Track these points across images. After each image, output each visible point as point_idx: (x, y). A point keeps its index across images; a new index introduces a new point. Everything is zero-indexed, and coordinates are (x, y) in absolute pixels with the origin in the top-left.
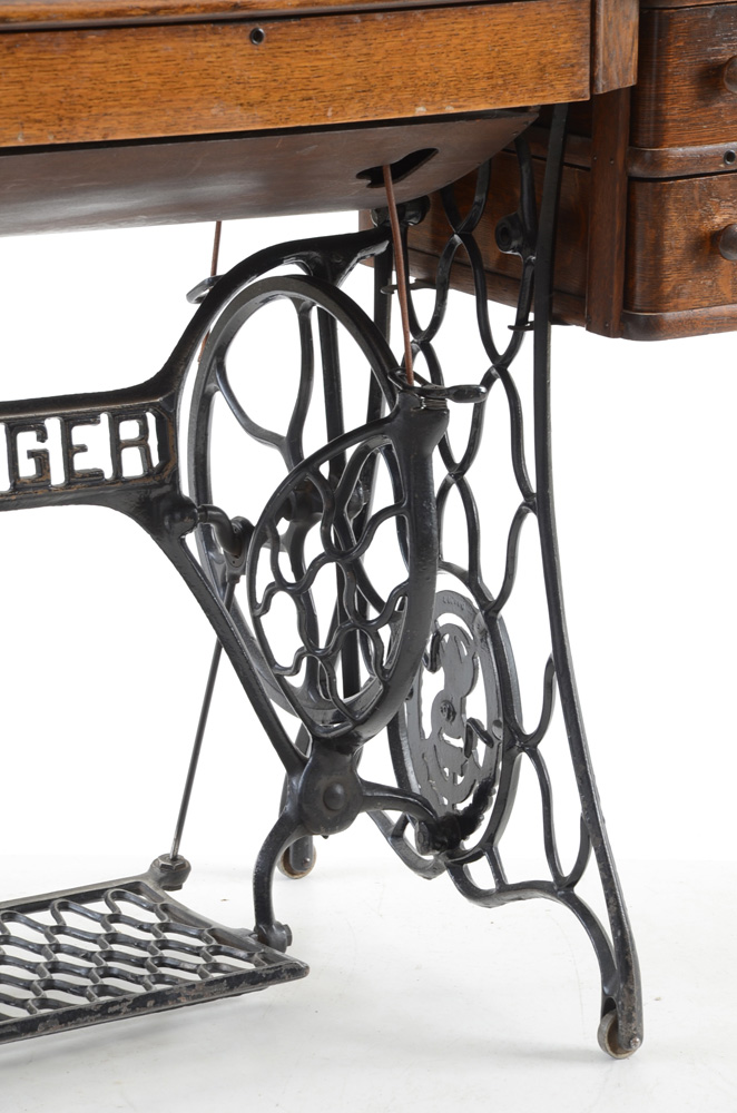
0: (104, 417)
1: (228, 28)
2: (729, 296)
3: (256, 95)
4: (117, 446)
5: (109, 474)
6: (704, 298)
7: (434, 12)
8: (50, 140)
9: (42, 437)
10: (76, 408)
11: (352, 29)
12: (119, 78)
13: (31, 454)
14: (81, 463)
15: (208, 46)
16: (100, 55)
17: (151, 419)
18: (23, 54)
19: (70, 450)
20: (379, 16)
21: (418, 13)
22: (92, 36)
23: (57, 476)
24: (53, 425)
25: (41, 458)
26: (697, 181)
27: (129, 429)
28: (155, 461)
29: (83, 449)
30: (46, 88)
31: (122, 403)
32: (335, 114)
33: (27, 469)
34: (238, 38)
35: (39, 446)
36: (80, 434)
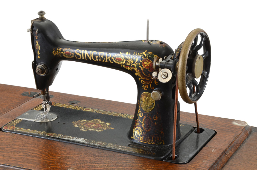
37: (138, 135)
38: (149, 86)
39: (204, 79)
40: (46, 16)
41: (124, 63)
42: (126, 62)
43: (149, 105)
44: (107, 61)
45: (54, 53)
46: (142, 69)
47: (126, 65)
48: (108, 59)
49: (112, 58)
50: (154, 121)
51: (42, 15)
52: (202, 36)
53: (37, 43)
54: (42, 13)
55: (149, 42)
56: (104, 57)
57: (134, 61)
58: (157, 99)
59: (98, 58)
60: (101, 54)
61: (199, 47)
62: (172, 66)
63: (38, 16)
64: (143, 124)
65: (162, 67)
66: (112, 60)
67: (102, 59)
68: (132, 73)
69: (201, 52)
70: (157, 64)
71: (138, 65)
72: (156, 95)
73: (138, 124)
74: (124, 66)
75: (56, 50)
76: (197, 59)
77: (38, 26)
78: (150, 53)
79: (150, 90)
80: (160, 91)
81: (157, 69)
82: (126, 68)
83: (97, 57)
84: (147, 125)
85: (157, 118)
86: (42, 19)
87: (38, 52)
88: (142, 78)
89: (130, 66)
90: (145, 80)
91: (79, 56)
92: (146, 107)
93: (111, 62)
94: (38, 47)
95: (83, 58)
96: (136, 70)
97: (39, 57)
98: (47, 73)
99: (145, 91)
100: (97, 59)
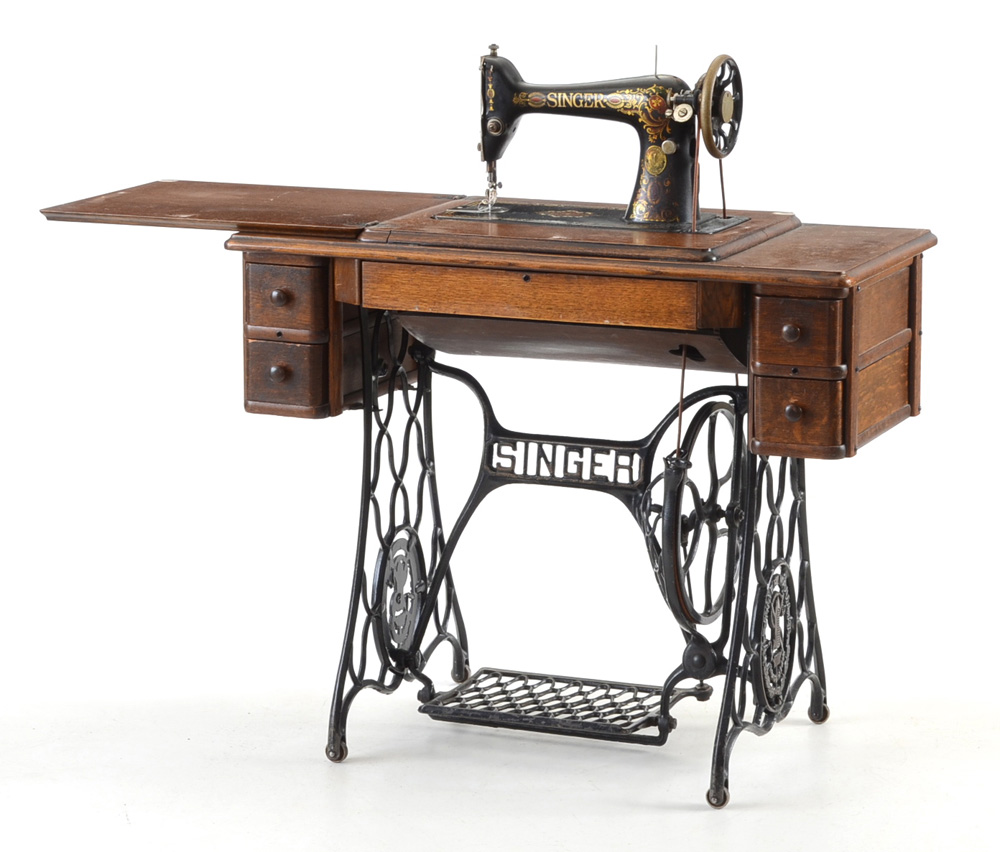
0: (613, 453)
1: (513, 273)
2: (800, 440)
3: (526, 304)
4: (617, 466)
5: (611, 479)
6: (785, 438)
7: (615, 279)
8: (430, 311)
9: (581, 456)
10: (601, 446)
11: (572, 281)
12: (462, 288)
13: (576, 463)
14: (598, 471)
15: (504, 280)
16: (454, 278)
17: (637, 457)
18: (419, 274)
19: (594, 464)
20: (586, 277)
21: (607, 279)
22: (450, 270)
23: (586, 476)
24: (587, 451)
25: (580, 465)
26: (779, 380)
27: (624, 460)
28: (636, 477)
29: (600, 465)
30: (429, 289)
31: (625, 448)
32: (563, 317)
33: (572, 469)
34: (517, 279)
35: (580, 460)
36: (599, 458)
37: (641, 212)
38: (658, 137)
39: (734, 132)
40: (500, 53)
41: (622, 105)
42: (625, 104)
43: (657, 165)
44: (596, 106)
45: (515, 100)
46: (649, 111)
47: (626, 109)
48: (598, 104)
49: (605, 101)
50: (665, 188)
51: (494, 50)
52: (729, 63)
53: (490, 86)
54: (494, 48)
55: (657, 77)
56: (593, 100)
57: (638, 100)
58: (670, 152)
59: (584, 103)
60: (588, 97)
61: (727, 83)
62: (693, 100)
63: (489, 52)
64: (649, 194)
65: (678, 102)
66: (604, 104)
67: (589, 104)
68: (632, 120)
69: (729, 88)
70: (672, 99)
71: (643, 106)
72: (668, 146)
73: (641, 195)
74: (622, 110)
75: (518, 96)
76: (725, 95)
77: (490, 63)
78: (660, 88)
79: (658, 143)
80: (676, 142)
81: (671, 106)
82: (625, 112)
83: (581, 101)
84: (655, 195)
85: (668, 182)
86: (494, 55)
87: (491, 101)
88: (649, 124)
89: (631, 109)
90: (653, 128)
91: (553, 103)
92: (653, 168)
93: (602, 106)
94: (491, 92)
95: (560, 106)
96: (640, 112)
97: (491, 109)
98: (504, 130)
99: (653, 144)
100: (581, 105)
